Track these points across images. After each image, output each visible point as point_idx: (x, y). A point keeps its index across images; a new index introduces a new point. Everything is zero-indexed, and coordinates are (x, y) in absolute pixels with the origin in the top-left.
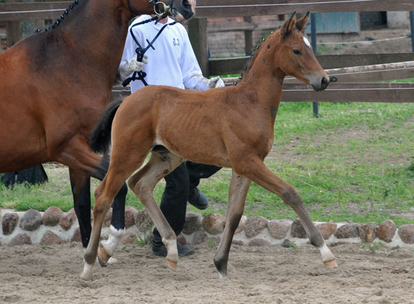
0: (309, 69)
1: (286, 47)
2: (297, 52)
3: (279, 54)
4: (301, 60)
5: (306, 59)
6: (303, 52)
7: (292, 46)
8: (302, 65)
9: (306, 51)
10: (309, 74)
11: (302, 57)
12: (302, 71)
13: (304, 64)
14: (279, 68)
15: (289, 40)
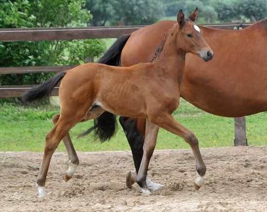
0: (199, 46)
1: (182, 33)
2: (189, 36)
3: (179, 38)
4: (193, 41)
5: (196, 40)
6: (194, 35)
7: (186, 32)
8: (194, 44)
9: (196, 34)
10: (200, 50)
11: (193, 39)
12: (195, 48)
13: (195, 43)
14: (181, 48)
15: (184, 28)
